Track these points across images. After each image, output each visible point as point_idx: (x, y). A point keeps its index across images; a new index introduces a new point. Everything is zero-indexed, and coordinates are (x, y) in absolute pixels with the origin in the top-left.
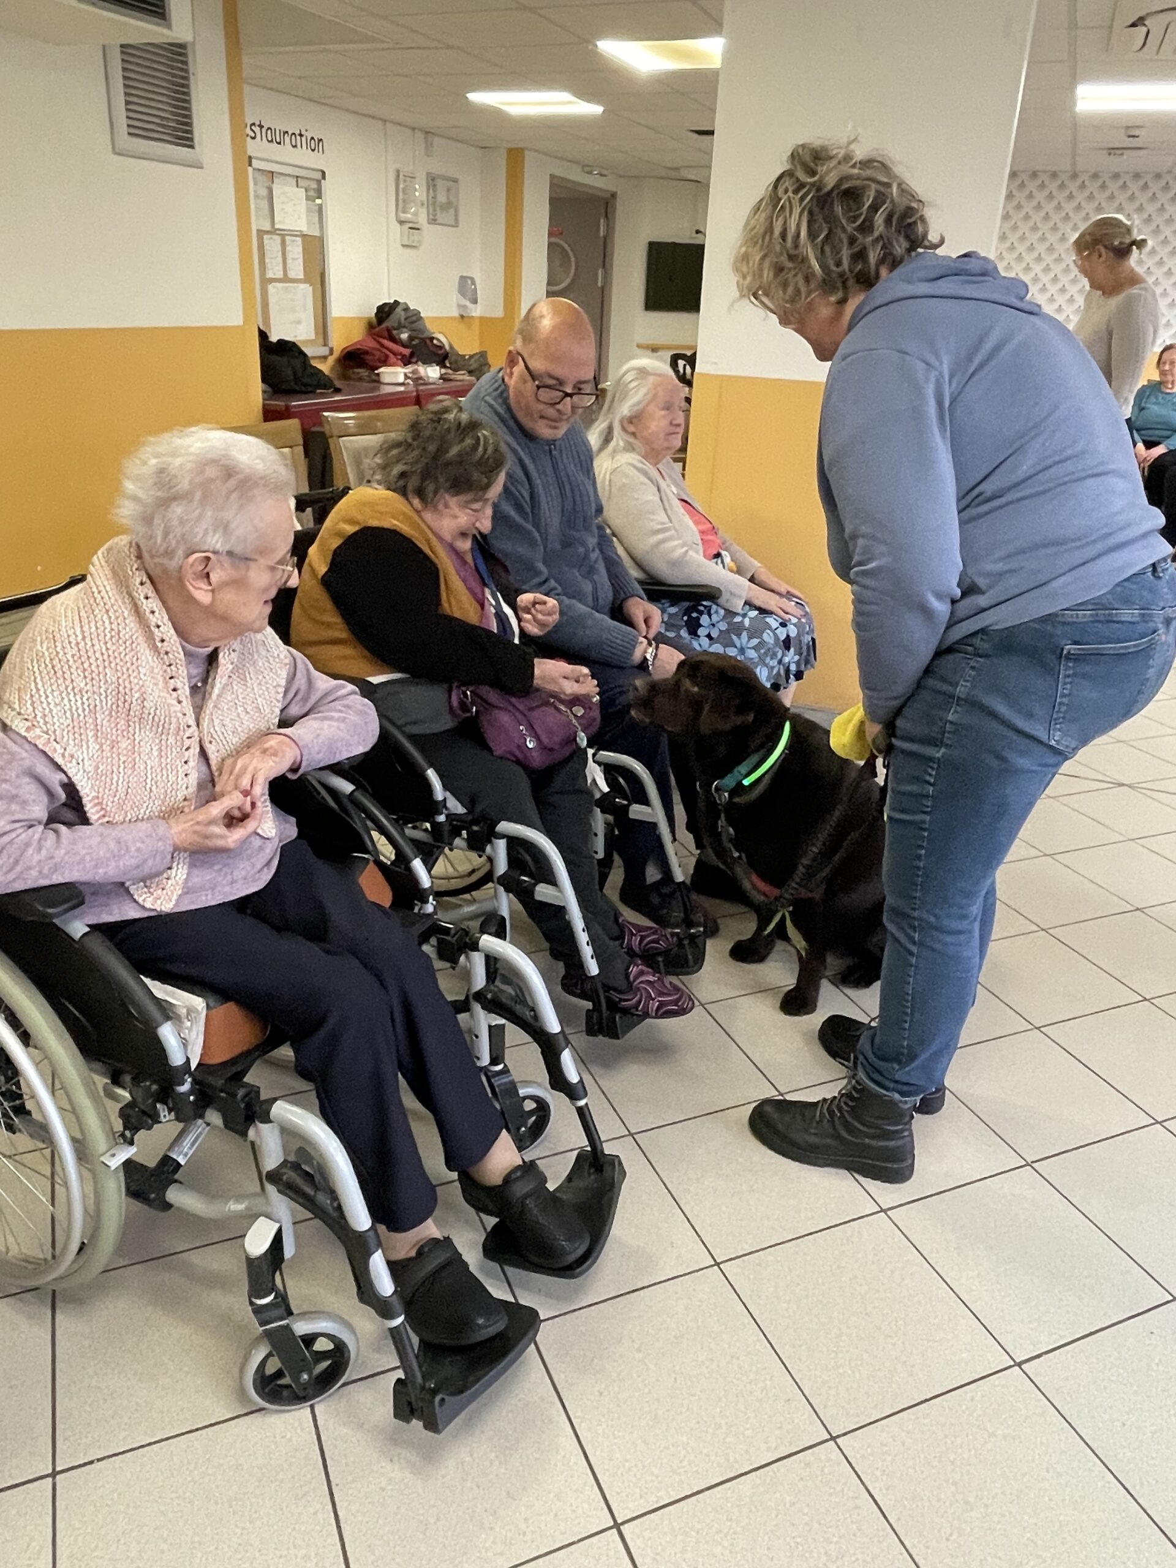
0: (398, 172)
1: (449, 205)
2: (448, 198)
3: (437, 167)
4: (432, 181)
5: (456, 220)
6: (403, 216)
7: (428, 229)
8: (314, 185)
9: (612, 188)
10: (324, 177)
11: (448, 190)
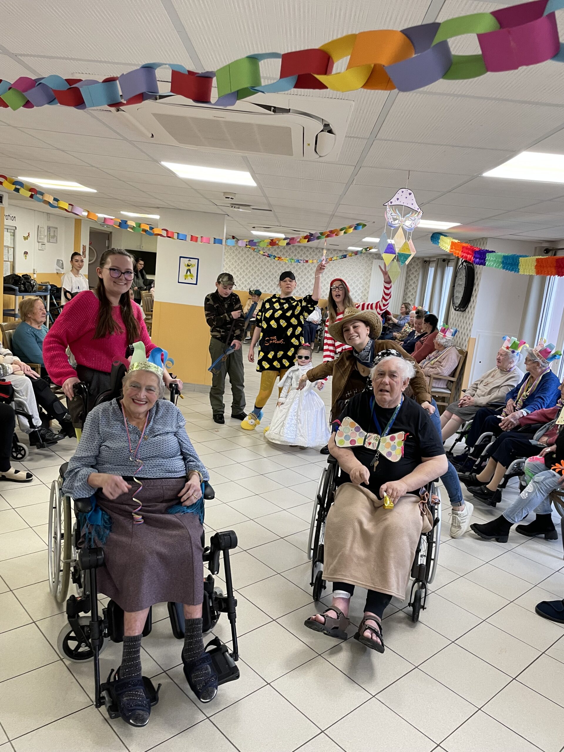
0: (38, 226)
1: (54, 236)
2: (54, 234)
3: (51, 224)
4: (49, 228)
5: (57, 241)
6: (40, 241)
7: (47, 244)
8: (13, 231)
9: (111, 231)
10: (16, 229)
11: (54, 232)
